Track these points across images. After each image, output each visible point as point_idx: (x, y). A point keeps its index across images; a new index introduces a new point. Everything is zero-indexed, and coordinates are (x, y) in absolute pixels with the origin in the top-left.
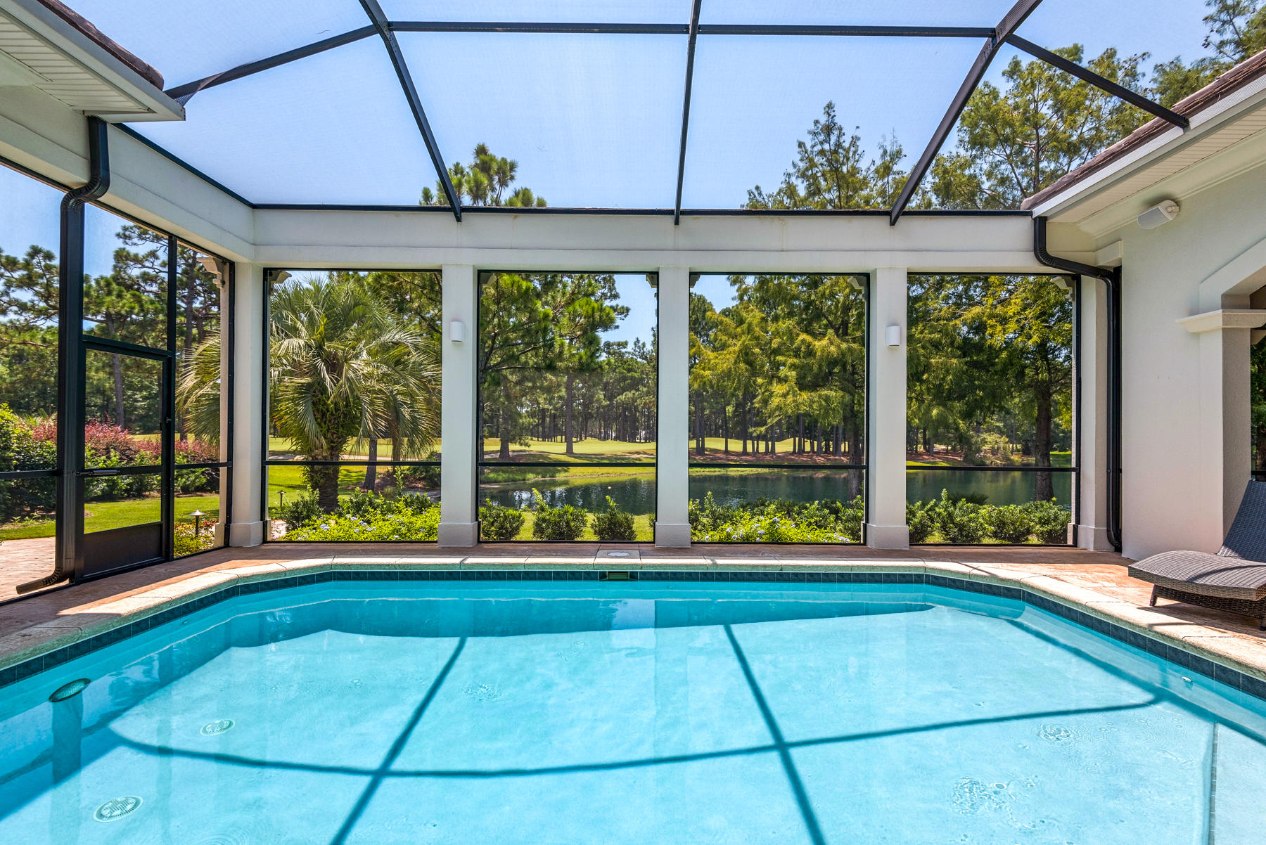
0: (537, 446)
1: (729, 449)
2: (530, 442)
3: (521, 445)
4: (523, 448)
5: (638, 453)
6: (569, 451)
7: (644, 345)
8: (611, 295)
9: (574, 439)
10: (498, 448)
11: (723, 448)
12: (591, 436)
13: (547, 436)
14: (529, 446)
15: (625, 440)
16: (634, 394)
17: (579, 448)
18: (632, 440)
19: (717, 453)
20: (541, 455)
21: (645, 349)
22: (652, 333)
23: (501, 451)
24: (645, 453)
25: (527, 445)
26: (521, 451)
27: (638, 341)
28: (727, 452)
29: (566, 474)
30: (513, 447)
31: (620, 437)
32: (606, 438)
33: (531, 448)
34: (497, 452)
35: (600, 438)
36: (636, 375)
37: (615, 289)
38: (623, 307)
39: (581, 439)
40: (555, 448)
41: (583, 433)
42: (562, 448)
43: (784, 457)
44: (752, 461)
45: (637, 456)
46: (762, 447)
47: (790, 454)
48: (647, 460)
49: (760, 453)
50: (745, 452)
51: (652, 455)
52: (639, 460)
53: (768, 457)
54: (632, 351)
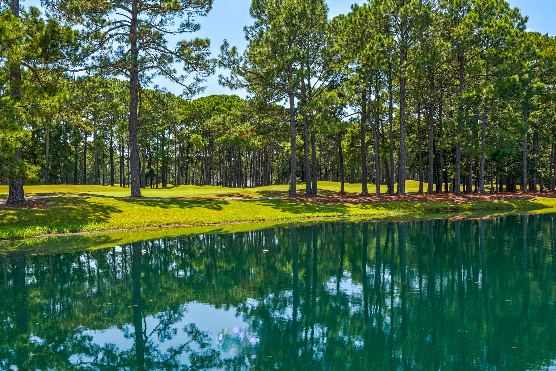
7: (234, 51)
11: (338, 190)
19: (329, 195)
21: (236, 57)
22: (245, 34)
27: (226, 44)
28: (342, 193)
43: (412, 198)
44: (376, 202)
45: (222, 199)
46: (384, 189)
47: (417, 194)
48: (238, 204)
49: (382, 194)
50: (365, 193)
51: (249, 197)
52: (226, 203)
53: (395, 198)
54: (219, 59)
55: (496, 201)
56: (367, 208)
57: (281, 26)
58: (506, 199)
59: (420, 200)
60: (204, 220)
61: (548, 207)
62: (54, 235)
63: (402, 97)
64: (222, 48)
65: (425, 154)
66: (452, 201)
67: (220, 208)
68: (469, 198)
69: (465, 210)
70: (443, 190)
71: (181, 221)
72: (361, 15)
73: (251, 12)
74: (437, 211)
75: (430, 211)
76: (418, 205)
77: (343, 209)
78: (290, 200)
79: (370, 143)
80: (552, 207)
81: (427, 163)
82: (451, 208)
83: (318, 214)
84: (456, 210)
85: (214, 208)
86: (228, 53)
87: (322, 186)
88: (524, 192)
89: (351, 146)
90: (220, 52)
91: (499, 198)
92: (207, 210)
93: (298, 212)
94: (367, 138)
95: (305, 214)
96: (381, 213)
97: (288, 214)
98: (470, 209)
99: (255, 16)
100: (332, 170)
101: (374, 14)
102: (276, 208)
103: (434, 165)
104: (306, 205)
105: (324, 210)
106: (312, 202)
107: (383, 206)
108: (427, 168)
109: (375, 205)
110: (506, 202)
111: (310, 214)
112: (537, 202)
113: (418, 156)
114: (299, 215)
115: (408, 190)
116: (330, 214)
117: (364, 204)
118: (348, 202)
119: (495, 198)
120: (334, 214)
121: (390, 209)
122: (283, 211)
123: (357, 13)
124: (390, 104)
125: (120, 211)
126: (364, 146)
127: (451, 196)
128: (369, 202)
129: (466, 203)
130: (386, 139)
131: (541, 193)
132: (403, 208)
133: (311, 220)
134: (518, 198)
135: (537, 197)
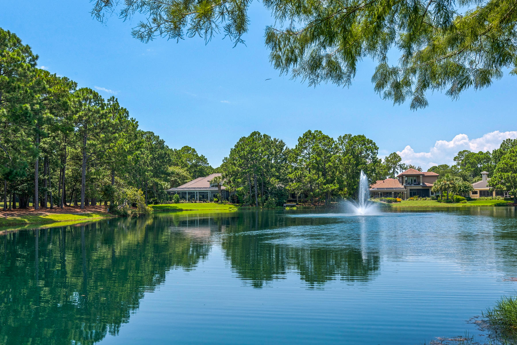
55: (9, 218)
58: (19, 215)
61: (57, 222)
80: (60, 221)
88: (35, 209)
91: (12, 215)
110: (19, 218)
112: (47, 217)
119: (8, 215)
131: (51, 210)
134: (30, 214)
135: (47, 214)
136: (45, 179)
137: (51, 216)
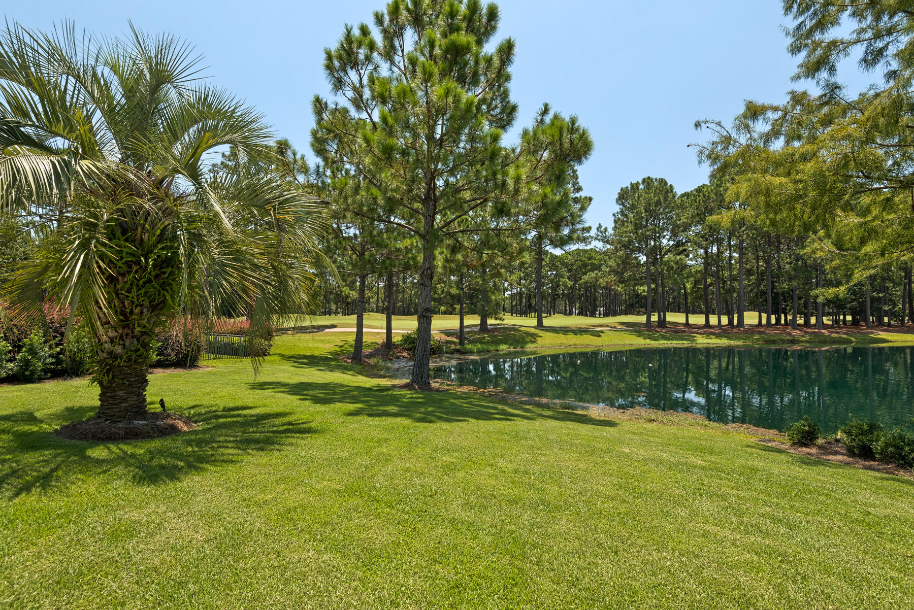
0: (510, 320)
1: (690, 322)
2: (504, 317)
3: (496, 319)
4: (498, 322)
5: (601, 326)
6: (540, 325)
7: (606, 230)
8: (574, 189)
9: (544, 315)
10: (479, 322)
11: (684, 321)
12: (559, 313)
13: (524, 313)
14: (503, 320)
15: (586, 315)
16: (597, 274)
17: (547, 322)
18: (593, 315)
19: (676, 326)
20: (514, 328)
21: (607, 234)
22: (613, 218)
23: (481, 325)
24: (608, 326)
25: (501, 319)
26: (498, 325)
27: (600, 226)
28: (687, 324)
29: (535, 345)
30: (490, 321)
31: (581, 313)
32: (570, 314)
33: (505, 322)
34: (478, 325)
35: (565, 314)
36: (595, 262)
37: (578, 183)
38: (586, 197)
39: (550, 315)
40: (529, 322)
41: (552, 310)
42: (534, 322)
43: (752, 330)
44: (719, 333)
45: (600, 329)
46: (725, 320)
47: (756, 326)
48: (610, 333)
49: (723, 326)
50: (707, 325)
51: (615, 327)
52: (602, 332)
53: (735, 330)
54: (595, 236)
55: (834, 335)
56: (711, 339)
57: (642, 213)
58: (845, 334)
59: (759, 333)
60: (592, 344)
61: (891, 342)
62: (512, 349)
63: (740, 248)
64: (598, 229)
65: (764, 293)
66: (790, 334)
67: (600, 336)
68: (808, 332)
69: (803, 342)
70: (783, 322)
71: (577, 343)
72: (704, 196)
73: (617, 201)
74: (774, 342)
75: (768, 342)
76: (757, 337)
77: (691, 339)
78: (648, 331)
79: (711, 284)
81: (766, 301)
82: (788, 340)
83: (671, 342)
84: (793, 342)
85: (595, 336)
86: (601, 232)
87: (671, 317)
88: (867, 327)
89: (694, 287)
90: (596, 231)
91: (838, 333)
92: (592, 337)
93: (655, 340)
94: (709, 280)
95: (661, 342)
96: (723, 342)
97: (648, 341)
98: (806, 342)
99: (620, 205)
100: (674, 303)
101: (716, 194)
102: (639, 336)
103: (773, 303)
104: (661, 335)
105: (676, 339)
106: (666, 333)
107: (725, 337)
108: (766, 305)
109: (718, 336)
110: (845, 336)
111: (665, 342)
112: (879, 336)
113: (757, 295)
114: (656, 342)
115: (747, 321)
116: (681, 342)
117: (708, 335)
118: (694, 333)
119: (834, 332)
120: (684, 342)
121: (731, 339)
122: (645, 339)
123: (701, 194)
124: (730, 253)
125: (540, 337)
126: (706, 287)
127: (789, 329)
128: (713, 334)
129: (803, 336)
130: (726, 282)
131: (889, 328)
132: (742, 339)
133: (666, 346)
134: (859, 333)
135: (880, 333)
136: (879, 297)
137: (883, 335)
